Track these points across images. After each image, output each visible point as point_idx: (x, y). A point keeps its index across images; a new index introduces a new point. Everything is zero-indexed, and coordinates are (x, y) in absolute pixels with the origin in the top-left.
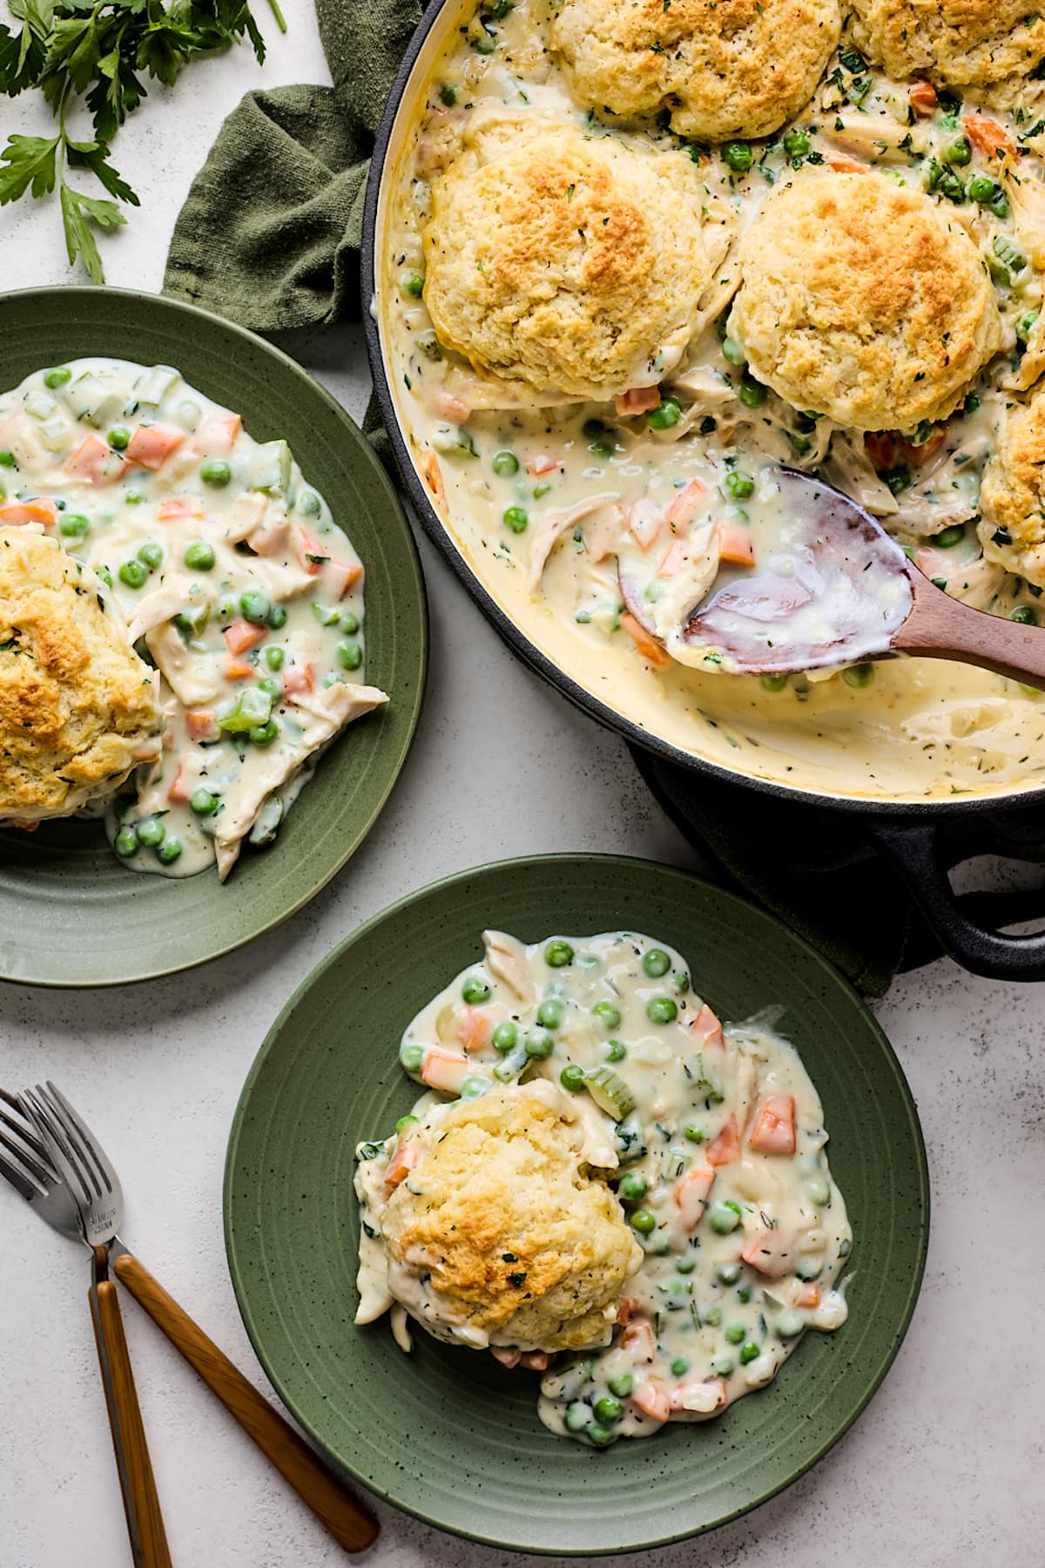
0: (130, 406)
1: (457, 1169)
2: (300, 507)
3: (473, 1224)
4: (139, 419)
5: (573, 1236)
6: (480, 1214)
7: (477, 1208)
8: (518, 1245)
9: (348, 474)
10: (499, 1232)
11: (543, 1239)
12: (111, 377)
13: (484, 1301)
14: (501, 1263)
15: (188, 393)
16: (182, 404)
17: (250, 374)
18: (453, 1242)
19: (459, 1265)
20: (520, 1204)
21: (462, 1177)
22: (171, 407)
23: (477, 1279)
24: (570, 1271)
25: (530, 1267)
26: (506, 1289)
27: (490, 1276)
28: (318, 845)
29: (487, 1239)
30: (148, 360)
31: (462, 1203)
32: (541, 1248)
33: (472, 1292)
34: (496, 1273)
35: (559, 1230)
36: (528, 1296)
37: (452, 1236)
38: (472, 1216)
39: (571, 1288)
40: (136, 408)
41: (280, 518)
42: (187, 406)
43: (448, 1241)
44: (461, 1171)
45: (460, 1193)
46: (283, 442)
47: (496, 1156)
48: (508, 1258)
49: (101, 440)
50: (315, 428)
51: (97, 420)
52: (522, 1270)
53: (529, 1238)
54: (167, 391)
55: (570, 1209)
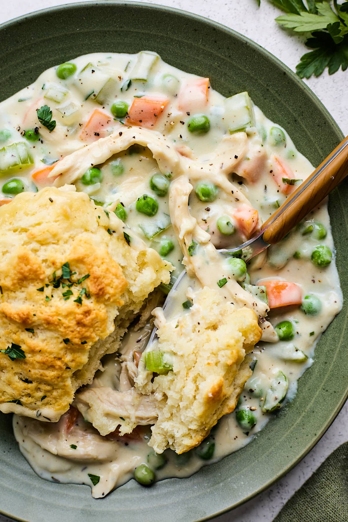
0: (124, 83)
2: (270, 140)
4: (133, 92)
9: (299, 120)
12: (106, 65)
15: (166, 69)
16: (165, 77)
17: (215, 52)
22: (157, 80)
28: (311, 404)
30: (133, 49)
40: (129, 85)
41: (258, 148)
42: (169, 78)
46: (245, 94)
49: (107, 112)
50: (270, 88)
51: (101, 98)
54: (152, 69)
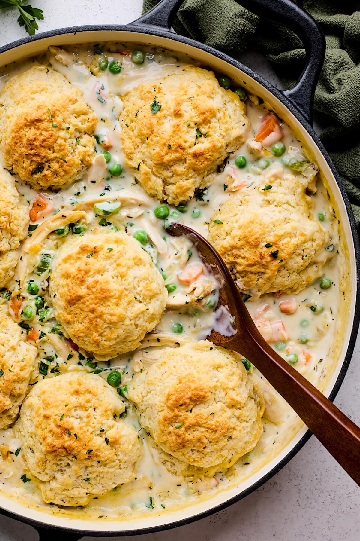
1: (234, 215)
3: (248, 234)
5: (295, 228)
6: (250, 229)
7: (247, 227)
8: (271, 239)
10: (261, 235)
11: (281, 232)
13: (262, 270)
14: (265, 249)
18: (241, 246)
19: (247, 256)
20: (266, 220)
21: (237, 217)
23: (257, 259)
24: (297, 245)
25: (279, 247)
26: (271, 261)
27: (262, 257)
29: (256, 239)
31: (240, 228)
32: (281, 237)
33: (256, 267)
34: (264, 254)
35: (287, 228)
36: (282, 261)
37: (240, 243)
38: (246, 231)
39: (299, 254)
43: (238, 246)
44: (235, 215)
45: (238, 224)
47: (249, 203)
48: (268, 246)
52: (276, 250)
53: (274, 234)
55: (290, 217)
